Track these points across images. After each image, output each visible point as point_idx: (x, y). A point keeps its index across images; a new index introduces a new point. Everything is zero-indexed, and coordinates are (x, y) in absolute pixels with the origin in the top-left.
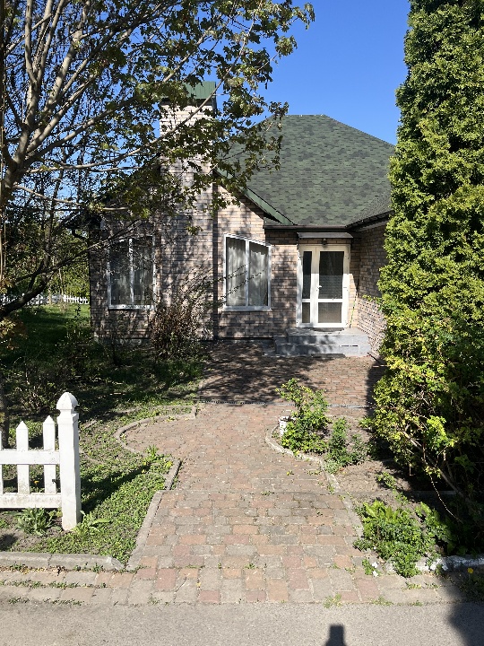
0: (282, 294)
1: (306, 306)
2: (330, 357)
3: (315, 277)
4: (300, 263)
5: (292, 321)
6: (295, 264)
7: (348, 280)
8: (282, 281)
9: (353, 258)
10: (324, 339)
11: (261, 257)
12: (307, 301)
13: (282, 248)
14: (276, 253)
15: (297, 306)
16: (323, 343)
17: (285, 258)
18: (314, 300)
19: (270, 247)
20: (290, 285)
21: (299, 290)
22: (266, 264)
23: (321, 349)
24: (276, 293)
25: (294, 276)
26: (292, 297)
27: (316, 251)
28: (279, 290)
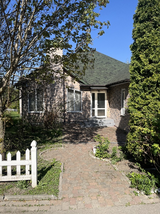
0: (86, 107)
1: (93, 111)
2: (103, 127)
3: (96, 101)
4: (91, 97)
5: (89, 115)
6: (90, 97)
7: (106, 102)
8: (86, 103)
9: (108, 95)
10: (100, 121)
11: (79, 95)
12: (94, 109)
13: (85, 92)
14: (84, 94)
15: (91, 111)
16: (100, 122)
17: (86, 95)
18: (96, 109)
19: (82, 92)
20: (88, 104)
21: (91, 105)
22: (80, 97)
23: (100, 124)
24: (84, 107)
25: (90, 101)
26: (89, 108)
27: (96, 93)
28: (84, 105)
